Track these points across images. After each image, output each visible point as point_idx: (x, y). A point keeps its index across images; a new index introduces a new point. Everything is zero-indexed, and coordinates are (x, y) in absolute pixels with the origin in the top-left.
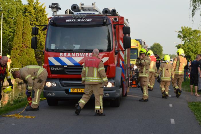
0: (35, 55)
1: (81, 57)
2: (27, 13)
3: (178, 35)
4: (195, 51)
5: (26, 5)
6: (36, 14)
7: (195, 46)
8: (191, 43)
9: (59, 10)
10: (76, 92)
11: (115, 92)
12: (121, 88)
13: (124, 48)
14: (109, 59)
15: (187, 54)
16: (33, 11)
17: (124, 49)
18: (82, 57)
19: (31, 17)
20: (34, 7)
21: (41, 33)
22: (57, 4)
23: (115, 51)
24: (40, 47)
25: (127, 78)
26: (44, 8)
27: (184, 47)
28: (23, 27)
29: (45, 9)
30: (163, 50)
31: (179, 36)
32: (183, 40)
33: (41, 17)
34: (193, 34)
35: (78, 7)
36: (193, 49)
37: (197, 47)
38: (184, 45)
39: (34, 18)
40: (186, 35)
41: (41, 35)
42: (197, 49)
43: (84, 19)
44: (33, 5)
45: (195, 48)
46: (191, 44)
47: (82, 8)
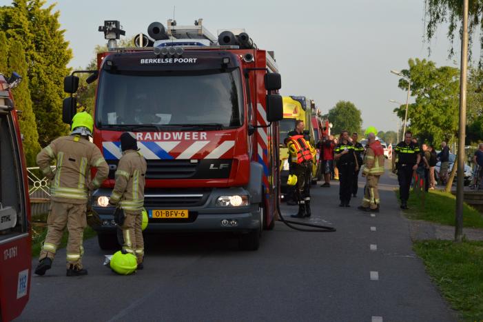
0: (38, 137)
1: (175, 141)
2: (12, 28)
3: (400, 80)
4: (445, 123)
5: (8, 8)
6: (35, 31)
7: (444, 108)
8: (434, 101)
9: (121, 36)
10: (164, 216)
11: (250, 217)
12: (262, 209)
13: (268, 120)
14: (236, 144)
15: (423, 129)
16: (26, 23)
17: (268, 123)
18: (177, 140)
19: (22, 39)
20: (30, 14)
21: (48, 81)
22: (117, 23)
23: (247, 127)
24: (48, 116)
25: (274, 187)
26: (56, 16)
27: (416, 111)
28: (9, 66)
29: (58, 19)
30: (361, 120)
31: (402, 84)
32: (412, 95)
33: (46, 38)
34: (439, 76)
35: (163, 29)
36: (438, 118)
37: (449, 111)
38: (415, 108)
39: (30, 42)
40: (422, 82)
41: (49, 86)
42: (449, 117)
43: (180, 57)
44: (27, 8)
45: (446, 115)
46: (435, 105)
47: (173, 31)
